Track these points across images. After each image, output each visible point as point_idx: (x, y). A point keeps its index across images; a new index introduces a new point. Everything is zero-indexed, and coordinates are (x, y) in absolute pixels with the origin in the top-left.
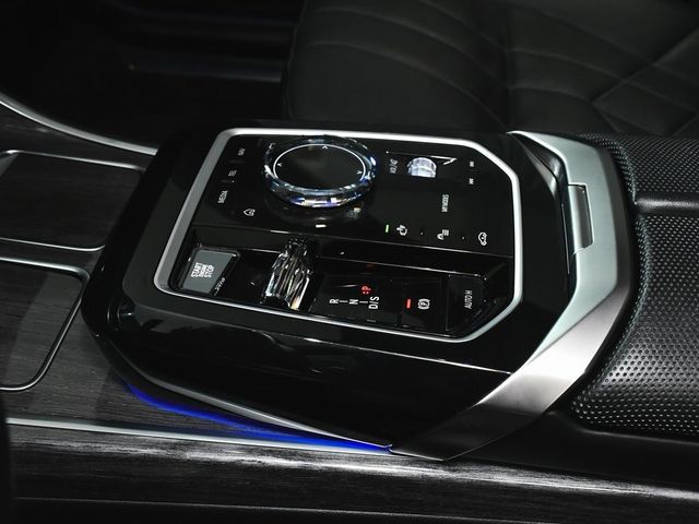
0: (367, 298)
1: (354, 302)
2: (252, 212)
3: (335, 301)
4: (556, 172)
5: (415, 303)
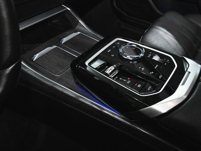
0: (128, 80)
1: (125, 80)
2: (113, 56)
3: (121, 79)
4: (187, 67)
5: (137, 85)
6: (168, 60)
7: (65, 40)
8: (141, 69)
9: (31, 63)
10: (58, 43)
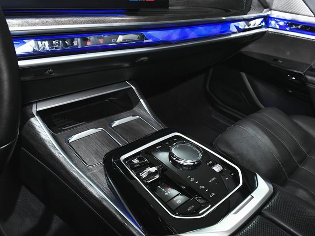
1: (163, 190)
3: (159, 187)
5: (177, 200)
6: (232, 174)
7: (116, 123)
8: (190, 178)
9: (65, 144)
10: (107, 126)
